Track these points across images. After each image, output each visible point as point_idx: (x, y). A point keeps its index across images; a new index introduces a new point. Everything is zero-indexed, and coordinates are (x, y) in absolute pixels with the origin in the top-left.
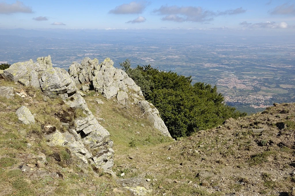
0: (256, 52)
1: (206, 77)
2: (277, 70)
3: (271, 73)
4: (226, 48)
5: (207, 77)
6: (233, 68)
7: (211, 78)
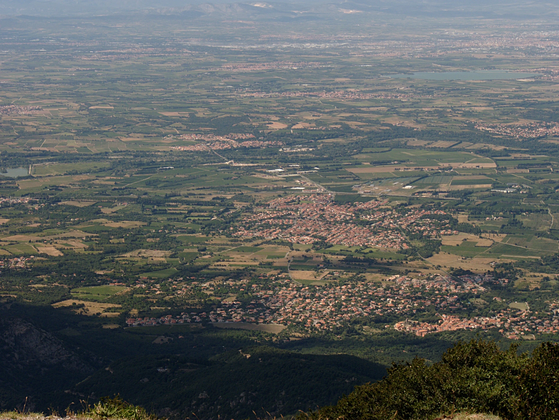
0: (405, 73)
1: (183, 202)
2: (502, 148)
3: (481, 165)
4: (270, 55)
5: (188, 203)
6: (309, 152)
7: (207, 204)
